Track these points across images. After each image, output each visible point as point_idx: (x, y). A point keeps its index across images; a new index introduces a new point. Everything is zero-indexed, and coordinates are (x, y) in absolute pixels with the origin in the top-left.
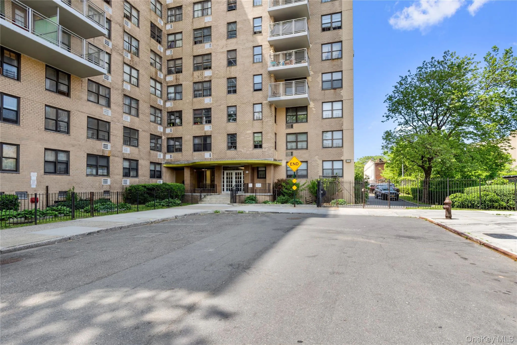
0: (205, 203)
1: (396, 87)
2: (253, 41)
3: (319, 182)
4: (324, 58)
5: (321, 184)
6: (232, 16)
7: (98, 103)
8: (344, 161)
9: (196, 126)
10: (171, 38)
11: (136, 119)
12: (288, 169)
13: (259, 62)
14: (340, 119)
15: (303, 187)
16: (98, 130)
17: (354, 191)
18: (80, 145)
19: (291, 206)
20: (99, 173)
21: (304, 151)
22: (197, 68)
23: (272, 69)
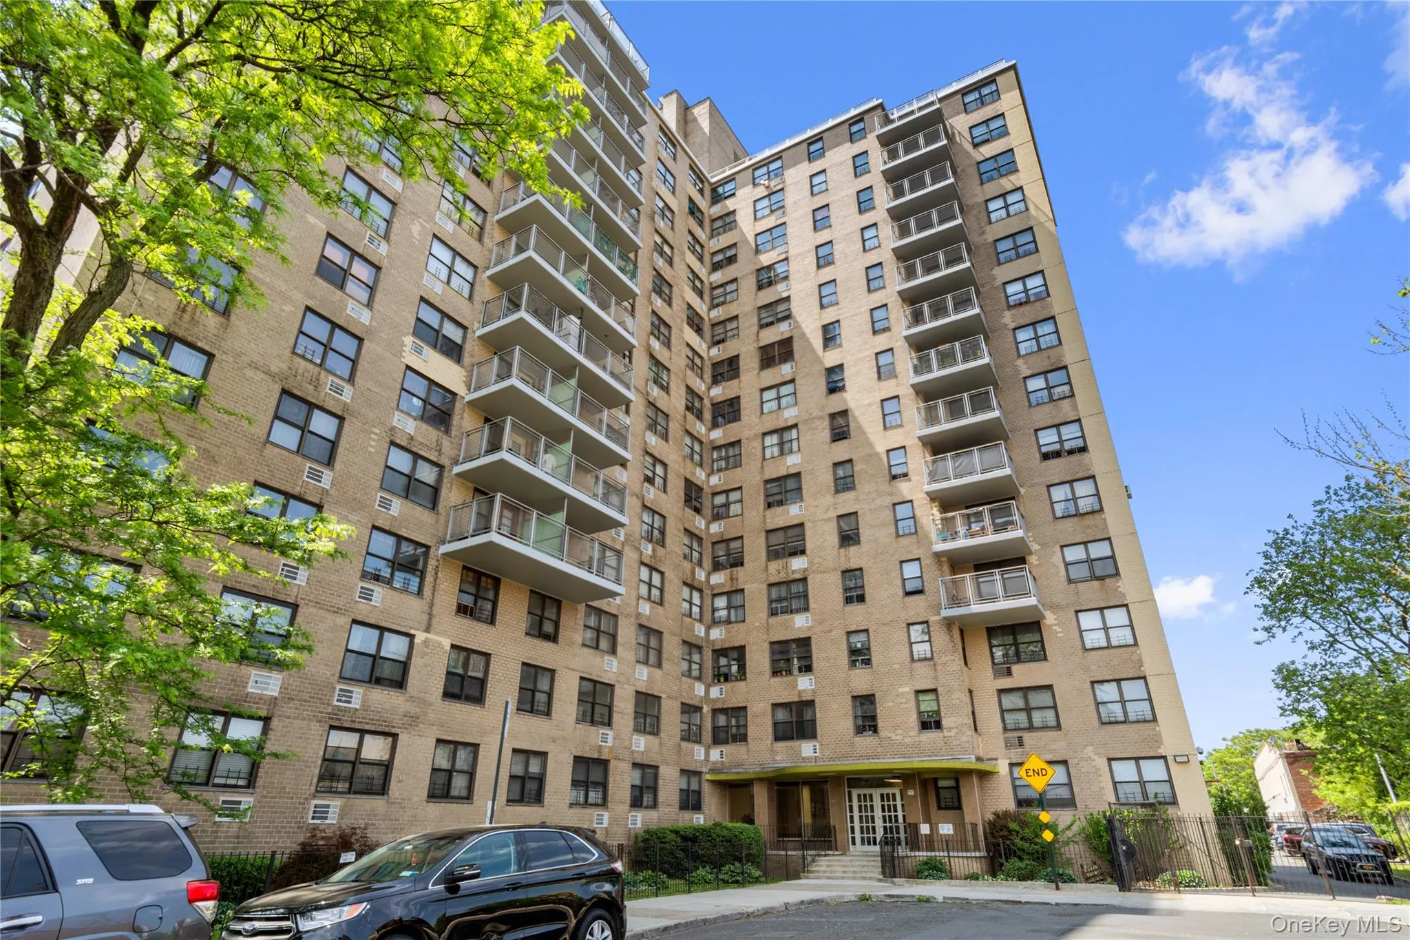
0: (818, 878)
1: (1267, 556)
2: (891, 494)
3: (1110, 821)
4: (1059, 514)
5: (1117, 824)
6: (841, 451)
7: (597, 648)
8: (1170, 760)
9: (777, 680)
10: (720, 500)
11: (658, 672)
12: (1018, 783)
13: (911, 534)
14: (1130, 649)
15: (1069, 834)
16: (593, 704)
17: (1218, 846)
18: (564, 738)
19: (1046, 887)
20: (590, 800)
21: (1053, 734)
22: (774, 554)
23: (940, 547)
